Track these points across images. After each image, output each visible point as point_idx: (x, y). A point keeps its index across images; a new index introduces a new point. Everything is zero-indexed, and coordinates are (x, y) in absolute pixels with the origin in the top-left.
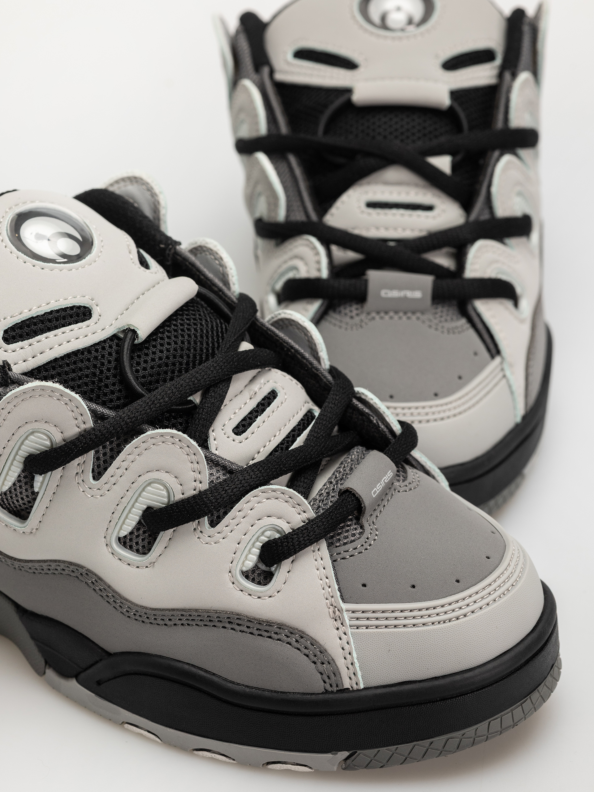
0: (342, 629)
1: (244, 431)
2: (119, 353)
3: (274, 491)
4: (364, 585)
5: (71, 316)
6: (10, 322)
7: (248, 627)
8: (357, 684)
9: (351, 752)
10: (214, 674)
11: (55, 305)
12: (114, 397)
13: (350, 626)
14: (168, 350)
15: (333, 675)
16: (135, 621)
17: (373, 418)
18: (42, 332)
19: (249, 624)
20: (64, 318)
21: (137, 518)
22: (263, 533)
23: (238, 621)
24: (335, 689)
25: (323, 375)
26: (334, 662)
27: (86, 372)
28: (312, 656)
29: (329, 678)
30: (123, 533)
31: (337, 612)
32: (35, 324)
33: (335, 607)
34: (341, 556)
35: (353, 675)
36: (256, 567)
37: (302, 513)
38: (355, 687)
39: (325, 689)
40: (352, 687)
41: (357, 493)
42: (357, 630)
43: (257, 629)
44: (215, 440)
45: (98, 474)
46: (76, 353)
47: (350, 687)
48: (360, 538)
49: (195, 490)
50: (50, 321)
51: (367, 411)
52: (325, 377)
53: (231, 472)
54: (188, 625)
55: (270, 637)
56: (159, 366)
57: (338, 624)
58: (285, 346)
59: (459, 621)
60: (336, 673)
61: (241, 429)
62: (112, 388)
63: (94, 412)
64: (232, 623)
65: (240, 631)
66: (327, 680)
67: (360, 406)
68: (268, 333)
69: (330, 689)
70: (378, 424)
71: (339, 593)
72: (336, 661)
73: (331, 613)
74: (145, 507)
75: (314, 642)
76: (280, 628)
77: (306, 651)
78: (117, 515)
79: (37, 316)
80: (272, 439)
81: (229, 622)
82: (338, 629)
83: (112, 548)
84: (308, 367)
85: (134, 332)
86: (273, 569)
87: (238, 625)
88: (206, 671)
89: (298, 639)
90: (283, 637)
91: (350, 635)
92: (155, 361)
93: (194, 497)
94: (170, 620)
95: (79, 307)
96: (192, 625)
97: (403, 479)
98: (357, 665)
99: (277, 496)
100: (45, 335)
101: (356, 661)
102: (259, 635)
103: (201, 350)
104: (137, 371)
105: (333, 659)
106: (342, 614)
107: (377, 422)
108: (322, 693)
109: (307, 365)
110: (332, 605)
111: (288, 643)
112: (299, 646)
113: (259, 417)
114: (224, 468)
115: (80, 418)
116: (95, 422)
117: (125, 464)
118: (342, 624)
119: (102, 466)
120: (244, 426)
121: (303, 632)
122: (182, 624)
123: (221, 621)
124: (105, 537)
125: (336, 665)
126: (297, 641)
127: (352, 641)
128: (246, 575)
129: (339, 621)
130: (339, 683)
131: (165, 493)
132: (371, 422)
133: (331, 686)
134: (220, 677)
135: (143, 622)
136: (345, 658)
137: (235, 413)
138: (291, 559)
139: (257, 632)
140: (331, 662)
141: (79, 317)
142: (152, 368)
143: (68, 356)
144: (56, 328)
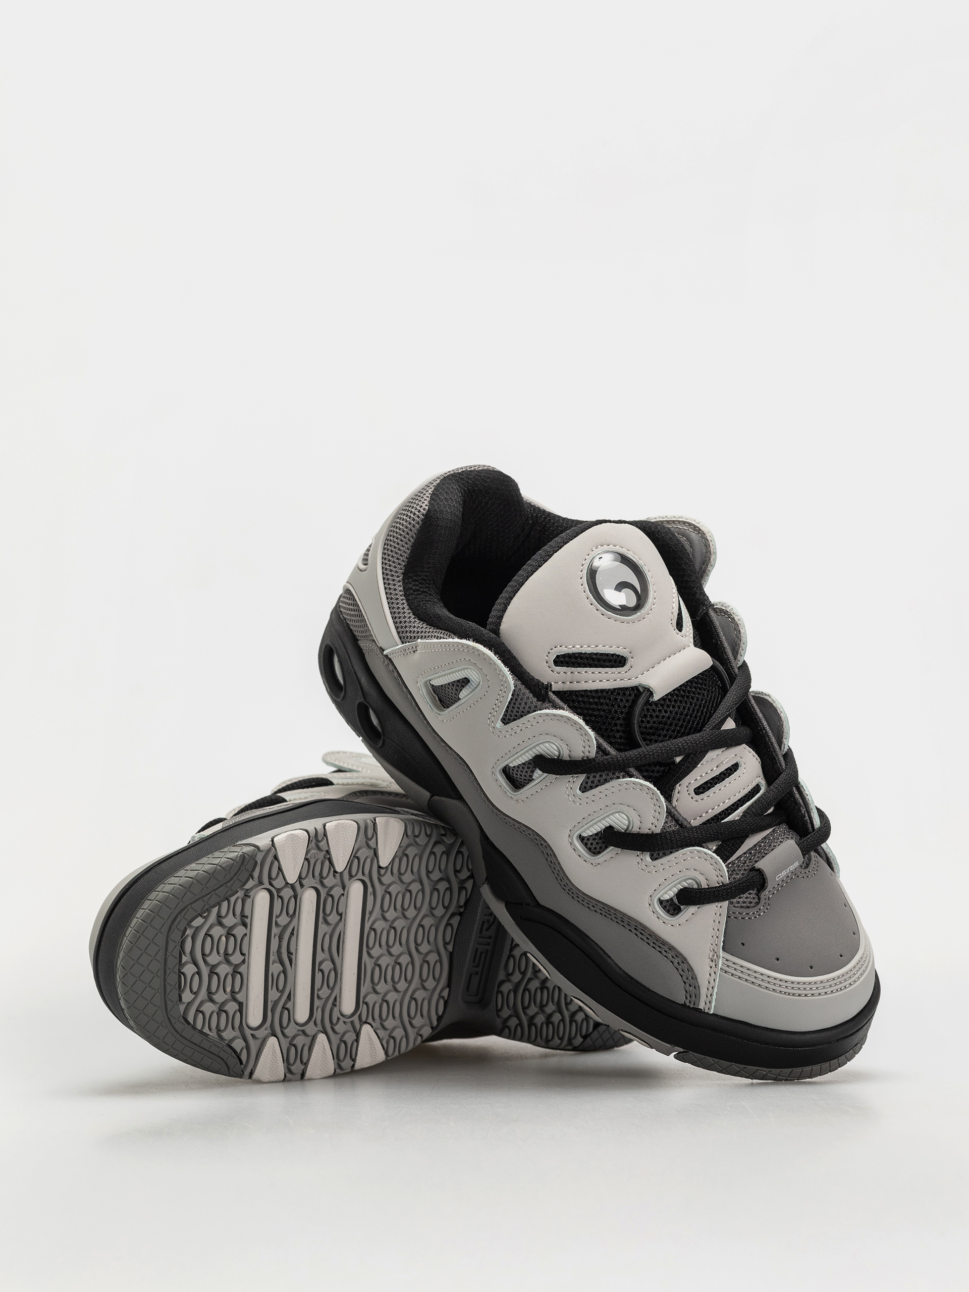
0: (714, 969)
1: (703, 793)
2: (635, 702)
3: (706, 854)
4: (743, 944)
5: (610, 661)
6: (564, 650)
7: (647, 938)
8: (709, 1009)
9: (685, 1050)
10: (609, 957)
11: (601, 649)
12: (618, 735)
13: (721, 969)
14: (671, 712)
15: (694, 995)
16: (567, 894)
17: (803, 809)
18: (585, 666)
19: (649, 937)
20: (604, 661)
21: (599, 830)
22: (685, 880)
23: (642, 932)
24: (692, 1006)
25: (778, 760)
26: (699, 988)
27: (605, 707)
28: (684, 978)
29: (691, 997)
30: (584, 835)
31: (715, 957)
32: (581, 658)
33: (716, 952)
34: (735, 915)
35: (708, 1002)
36: (671, 899)
37: (719, 876)
38: (707, 1011)
39: (685, 1003)
40: (704, 1009)
41: (765, 875)
42: (724, 974)
43: (653, 943)
44: (678, 792)
45: (584, 789)
46: (602, 691)
47: (703, 1009)
48: (754, 907)
49: (649, 829)
50: (593, 659)
51: (801, 801)
52: (780, 762)
53: (681, 825)
54: (605, 916)
55: (660, 952)
56: (660, 723)
57: (713, 964)
58: (760, 726)
59: (800, 998)
60: (697, 996)
61: (701, 790)
62: (619, 728)
63: (599, 747)
64: (637, 930)
65: (641, 938)
66: (689, 998)
67: (797, 796)
68: (751, 710)
69: (688, 1004)
70: (805, 815)
71: (722, 944)
72: (701, 988)
73: (711, 955)
74: (608, 825)
75: (690, 969)
76: (670, 950)
77: (682, 973)
78: (585, 821)
79: (585, 653)
80: (721, 804)
81: (635, 929)
82: (711, 967)
83: (572, 840)
84: (770, 750)
85: (651, 694)
86: (682, 907)
87: (641, 933)
88: (604, 952)
89: (680, 962)
90: (670, 956)
91: (718, 975)
92: (659, 718)
93: (647, 835)
94: (593, 906)
95: (618, 656)
96: (608, 918)
97: (806, 865)
98: (714, 997)
99: (707, 858)
100: (585, 669)
101: (715, 994)
102: (653, 947)
103: (696, 717)
104: (642, 721)
105: (699, 986)
106: (718, 959)
107: (804, 813)
108: (682, 1005)
109: (770, 747)
110: (714, 950)
111: (671, 961)
112: (678, 967)
113: (718, 785)
114: (677, 821)
115: (587, 748)
116: (597, 753)
117: (607, 792)
118: (715, 965)
119: (589, 784)
120: (704, 788)
121: (685, 958)
122: (601, 914)
123: (630, 925)
124: (570, 831)
125: (699, 991)
126: (678, 963)
127: (718, 980)
128: (661, 902)
129: (714, 962)
130: (697, 1003)
131: (627, 822)
132: (801, 811)
133: (690, 1002)
134: (612, 960)
135: (573, 898)
136: (708, 989)
137: (701, 776)
138: (698, 906)
139: (652, 944)
140: (697, 987)
141: (615, 663)
142: (654, 722)
143: (597, 691)
144: (596, 666)
